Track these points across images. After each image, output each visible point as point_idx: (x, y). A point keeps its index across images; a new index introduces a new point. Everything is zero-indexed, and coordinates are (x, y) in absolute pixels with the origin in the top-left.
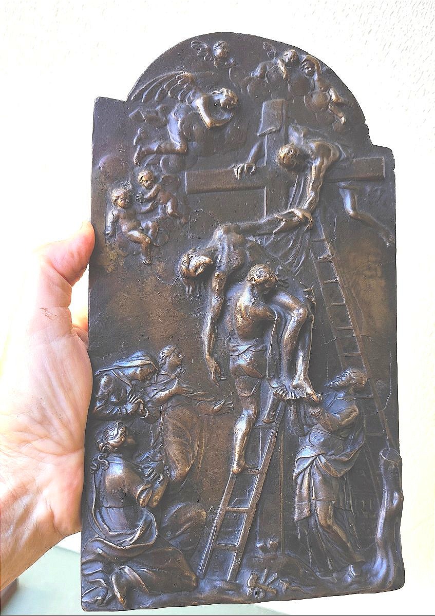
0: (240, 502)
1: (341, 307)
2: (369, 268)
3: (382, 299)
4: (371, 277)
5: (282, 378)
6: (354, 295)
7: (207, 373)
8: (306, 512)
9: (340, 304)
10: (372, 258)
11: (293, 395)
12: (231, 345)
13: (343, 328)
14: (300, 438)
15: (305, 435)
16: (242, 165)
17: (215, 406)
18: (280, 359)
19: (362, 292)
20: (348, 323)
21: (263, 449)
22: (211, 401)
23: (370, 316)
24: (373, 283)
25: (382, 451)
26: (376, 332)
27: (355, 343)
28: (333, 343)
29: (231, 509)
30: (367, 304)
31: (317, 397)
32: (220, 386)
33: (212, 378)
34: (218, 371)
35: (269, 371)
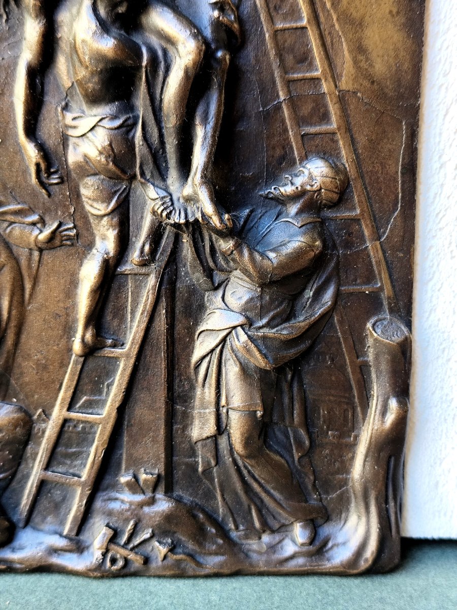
0: (89, 405)
1: (299, 32)
3: (391, 12)
5: (170, 181)
6: (329, 5)
7: (25, 171)
8: (210, 429)
9: (294, 25)
12: (69, 116)
13: (300, 75)
14: (207, 294)
15: (216, 289)
17: (41, 232)
18: (162, 143)
20: (311, 66)
21: (133, 312)
22: (34, 224)
23: (359, 49)
25: (372, 321)
26: (373, 82)
27: (325, 106)
28: (278, 108)
29: (73, 415)
30: (355, 24)
31: (221, 220)
32: (49, 195)
33: (34, 180)
34: (43, 166)
35: (141, 167)
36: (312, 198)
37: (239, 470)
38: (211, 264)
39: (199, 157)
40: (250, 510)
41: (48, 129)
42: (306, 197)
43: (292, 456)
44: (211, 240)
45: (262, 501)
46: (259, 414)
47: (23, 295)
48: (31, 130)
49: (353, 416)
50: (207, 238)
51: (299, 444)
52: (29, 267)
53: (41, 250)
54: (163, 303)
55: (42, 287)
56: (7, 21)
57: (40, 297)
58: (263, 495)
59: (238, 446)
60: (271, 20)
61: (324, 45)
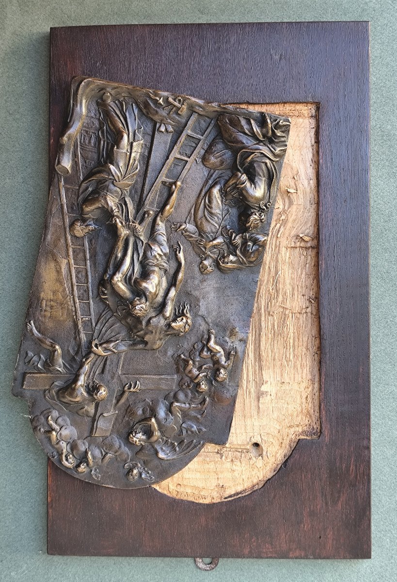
1: (79, 281)
2: (52, 307)
4: (51, 300)
6: (67, 289)
8: (135, 144)
10: (48, 314)
11: (130, 226)
13: (81, 267)
16: (134, 390)
19: (61, 290)
20: (76, 269)
24: (50, 296)
25: (68, 175)
26: (56, 260)
27: (73, 255)
28: (91, 257)
29: (186, 159)
30: (59, 281)
31: (116, 221)
32: (178, 242)
33: (182, 247)
34: (178, 252)
35: (143, 245)
36: (84, 223)
37: (128, 127)
38: (124, 206)
39: (121, 245)
40: (126, 110)
41: (174, 265)
42: (86, 224)
43: (106, 128)
44: (122, 215)
45: (121, 113)
46: (116, 147)
47: (195, 207)
48: (180, 264)
49: (81, 139)
50: (124, 216)
51: (103, 133)
52: (191, 217)
53: (185, 223)
54: (144, 195)
55: (188, 209)
56: (180, 304)
57: (189, 206)
58: (120, 115)
59: (125, 137)
60: (88, 287)
61: (71, 276)
